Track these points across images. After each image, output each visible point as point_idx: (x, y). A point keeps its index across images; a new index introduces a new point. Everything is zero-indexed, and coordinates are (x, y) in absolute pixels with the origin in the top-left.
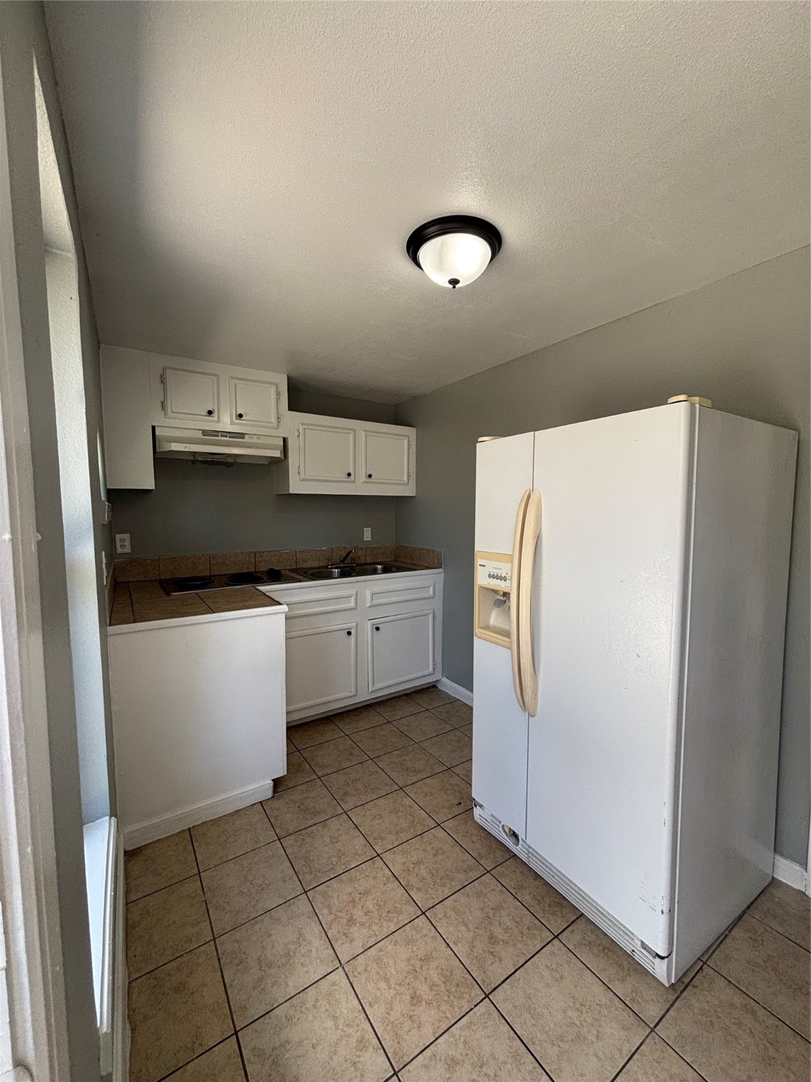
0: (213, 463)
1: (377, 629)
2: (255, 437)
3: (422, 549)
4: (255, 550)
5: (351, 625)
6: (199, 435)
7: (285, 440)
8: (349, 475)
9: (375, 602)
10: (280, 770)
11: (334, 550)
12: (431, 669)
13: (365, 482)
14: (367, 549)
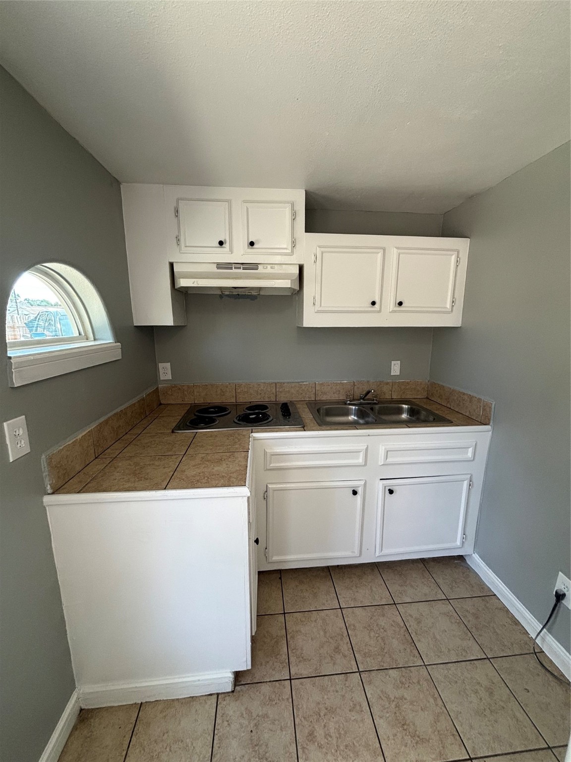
0: (238, 296)
1: (391, 492)
2: (269, 266)
3: (464, 394)
4: (276, 381)
5: (358, 484)
6: (213, 269)
7: (301, 268)
8: (374, 303)
9: (390, 460)
10: (244, 663)
11: (356, 384)
12: (458, 543)
13: (393, 312)
14: (394, 384)
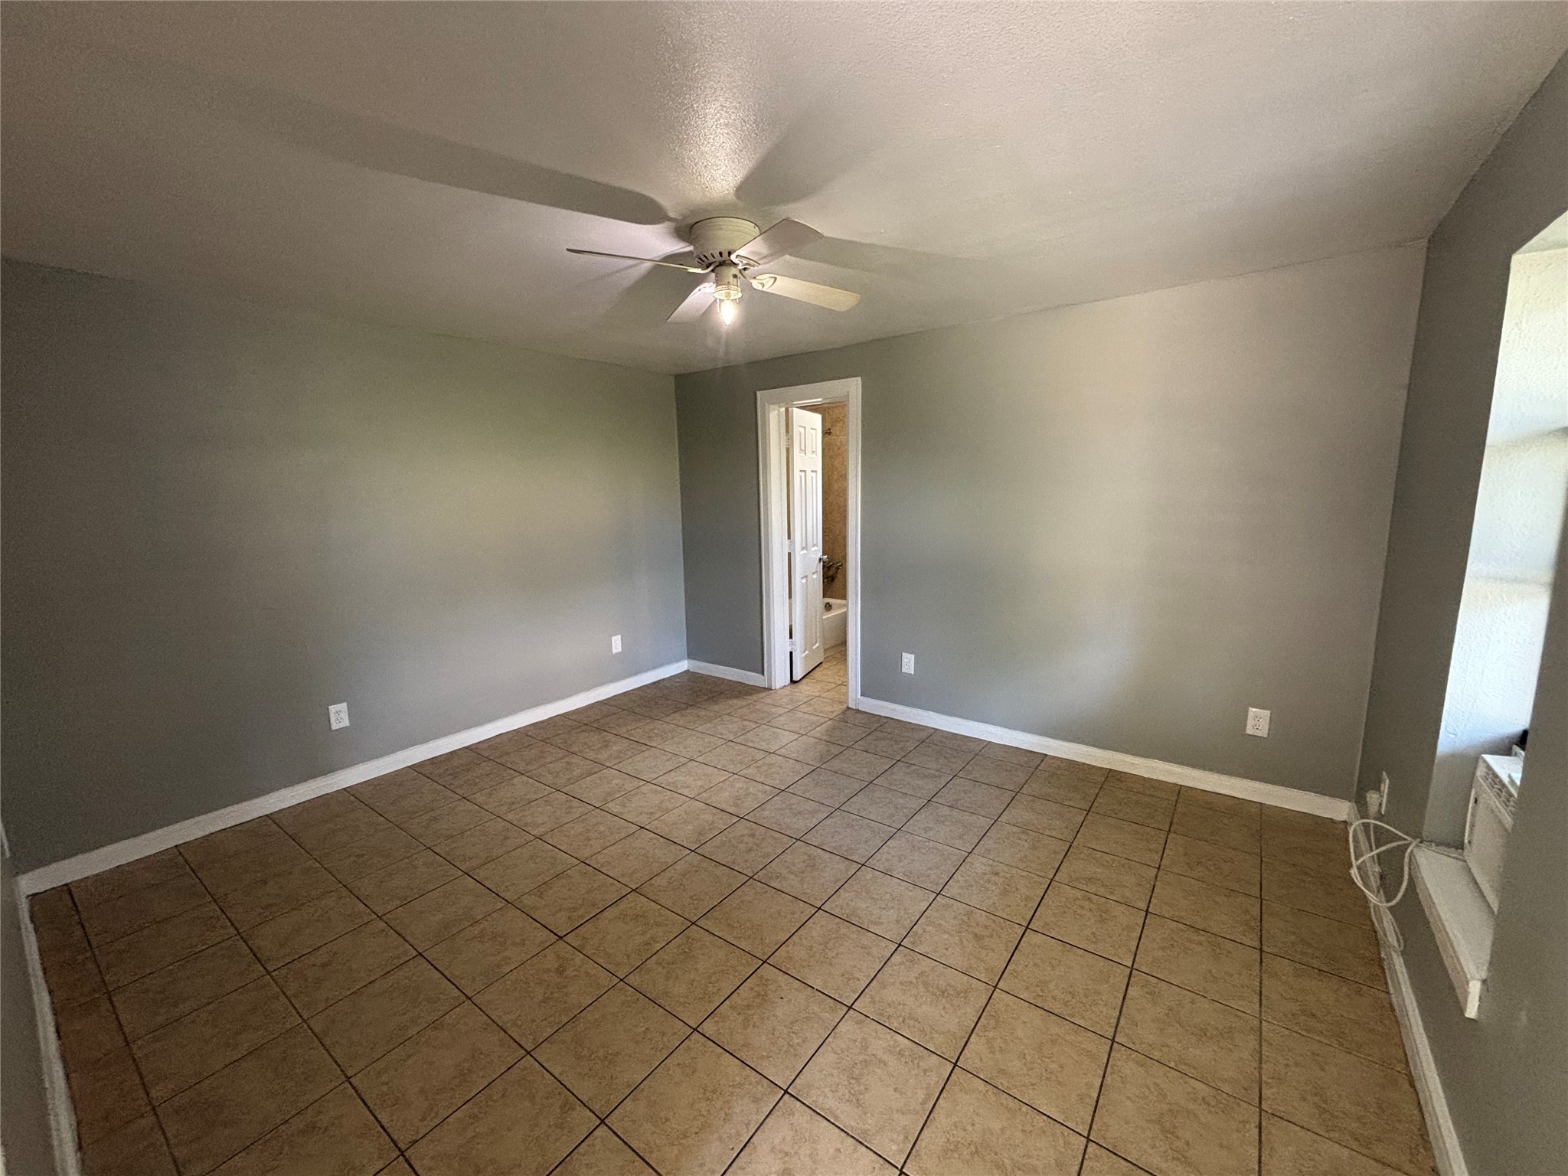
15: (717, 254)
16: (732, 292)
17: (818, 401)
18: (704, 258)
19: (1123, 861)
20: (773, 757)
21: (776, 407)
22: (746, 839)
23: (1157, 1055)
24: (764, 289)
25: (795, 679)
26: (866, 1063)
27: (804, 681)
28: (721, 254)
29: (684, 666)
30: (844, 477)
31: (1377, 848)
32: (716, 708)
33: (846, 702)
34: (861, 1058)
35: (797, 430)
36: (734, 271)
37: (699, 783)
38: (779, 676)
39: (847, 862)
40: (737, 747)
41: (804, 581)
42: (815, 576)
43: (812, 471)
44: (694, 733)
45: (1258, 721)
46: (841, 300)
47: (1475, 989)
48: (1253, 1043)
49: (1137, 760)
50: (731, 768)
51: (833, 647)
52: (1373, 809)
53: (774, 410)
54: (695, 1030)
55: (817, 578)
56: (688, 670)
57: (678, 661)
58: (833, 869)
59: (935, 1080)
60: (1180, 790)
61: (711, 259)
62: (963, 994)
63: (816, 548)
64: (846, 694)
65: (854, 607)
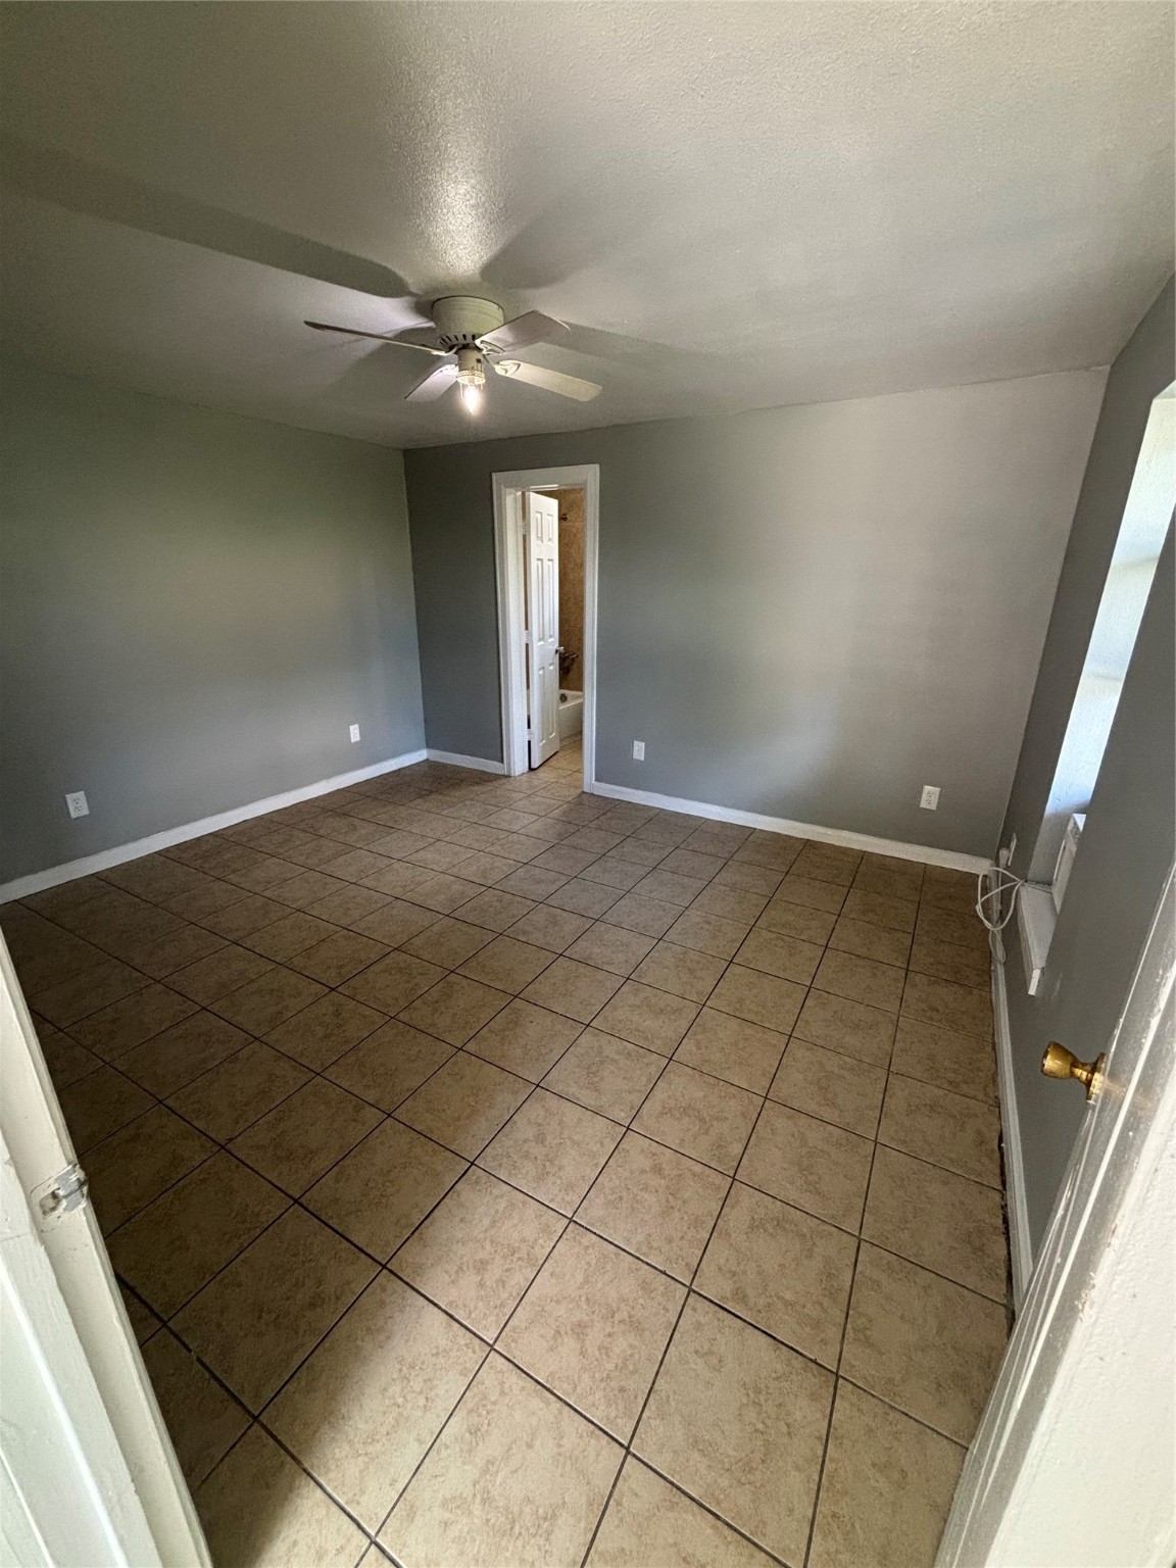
15: (460, 337)
16: (476, 378)
17: (554, 487)
18: (447, 340)
19: (811, 911)
20: (515, 836)
21: (512, 490)
22: (496, 904)
23: (820, 1042)
24: (508, 375)
25: (534, 765)
26: (602, 1062)
27: (541, 769)
28: (464, 336)
29: (421, 755)
30: (581, 566)
31: (1002, 885)
32: (457, 794)
33: (581, 786)
34: (597, 1059)
35: (533, 516)
36: (476, 355)
37: (448, 860)
38: (518, 765)
39: (584, 919)
40: (481, 828)
41: (541, 672)
42: (551, 668)
43: (549, 560)
44: (439, 816)
45: (930, 797)
46: (583, 391)
47: (1036, 974)
48: (890, 1030)
49: (830, 831)
50: (476, 845)
51: (569, 737)
52: (1002, 861)
53: (511, 494)
54: (460, 1049)
55: (554, 669)
56: (427, 760)
57: (418, 749)
58: (572, 924)
59: (654, 1071)
60: (863, 856)
61: (455, 342)
62: (678, 1011)
63: (552, 640)
64: (582, 779)
65: (590, 698)
